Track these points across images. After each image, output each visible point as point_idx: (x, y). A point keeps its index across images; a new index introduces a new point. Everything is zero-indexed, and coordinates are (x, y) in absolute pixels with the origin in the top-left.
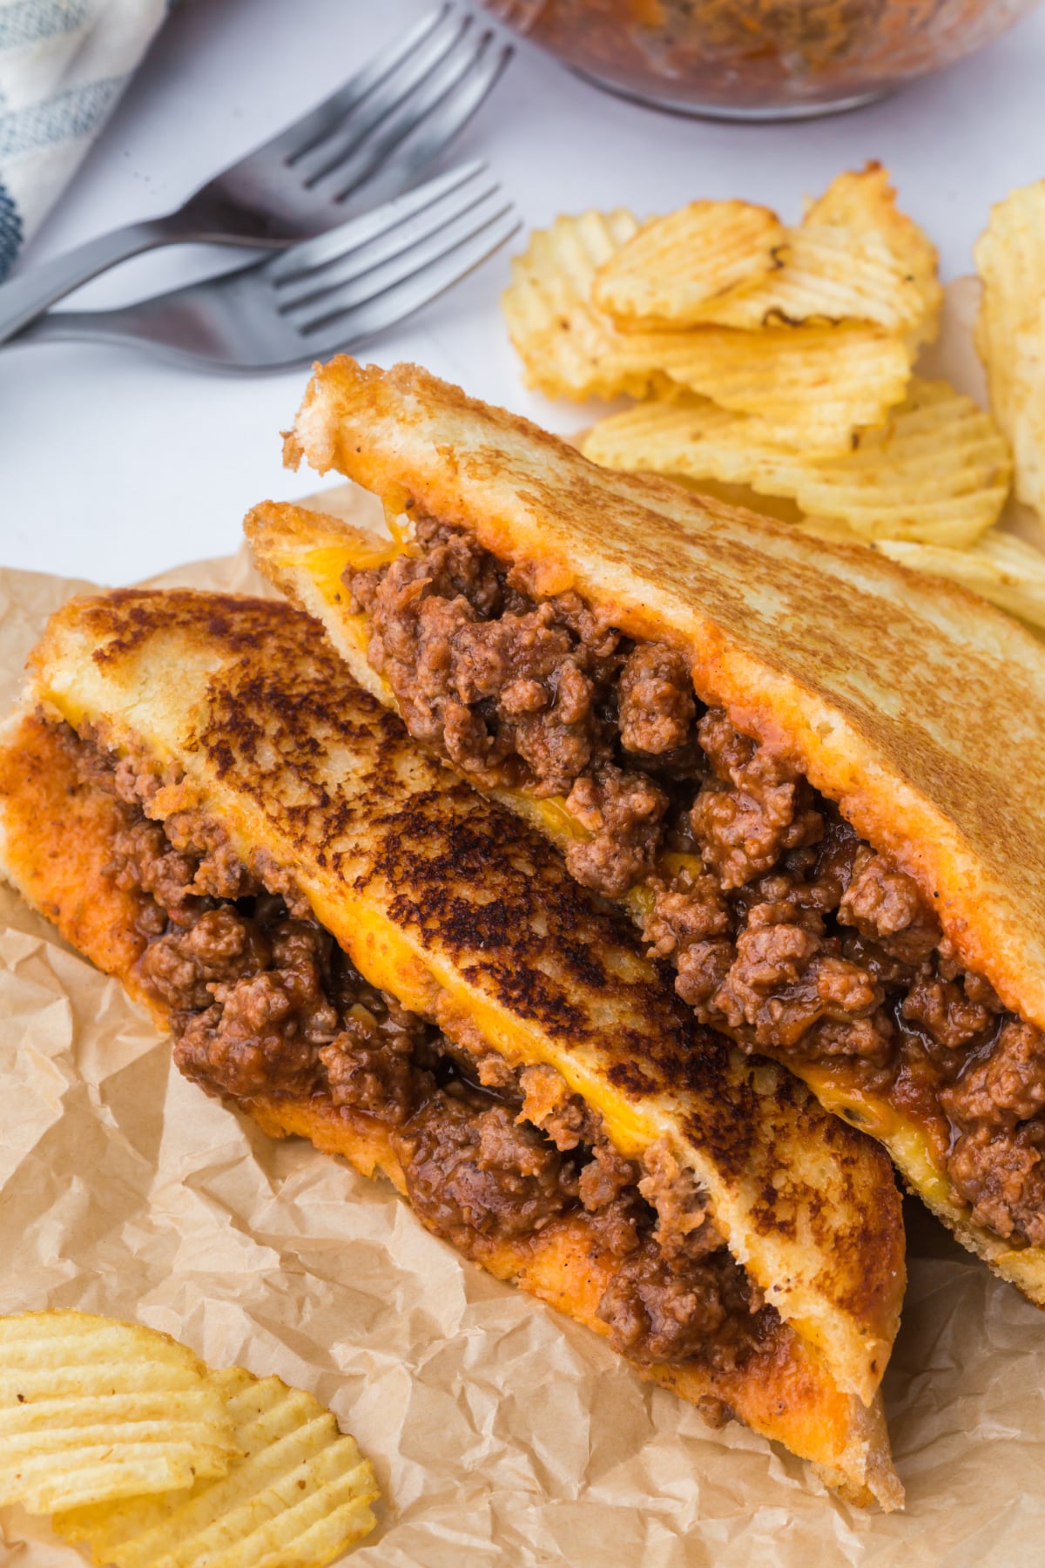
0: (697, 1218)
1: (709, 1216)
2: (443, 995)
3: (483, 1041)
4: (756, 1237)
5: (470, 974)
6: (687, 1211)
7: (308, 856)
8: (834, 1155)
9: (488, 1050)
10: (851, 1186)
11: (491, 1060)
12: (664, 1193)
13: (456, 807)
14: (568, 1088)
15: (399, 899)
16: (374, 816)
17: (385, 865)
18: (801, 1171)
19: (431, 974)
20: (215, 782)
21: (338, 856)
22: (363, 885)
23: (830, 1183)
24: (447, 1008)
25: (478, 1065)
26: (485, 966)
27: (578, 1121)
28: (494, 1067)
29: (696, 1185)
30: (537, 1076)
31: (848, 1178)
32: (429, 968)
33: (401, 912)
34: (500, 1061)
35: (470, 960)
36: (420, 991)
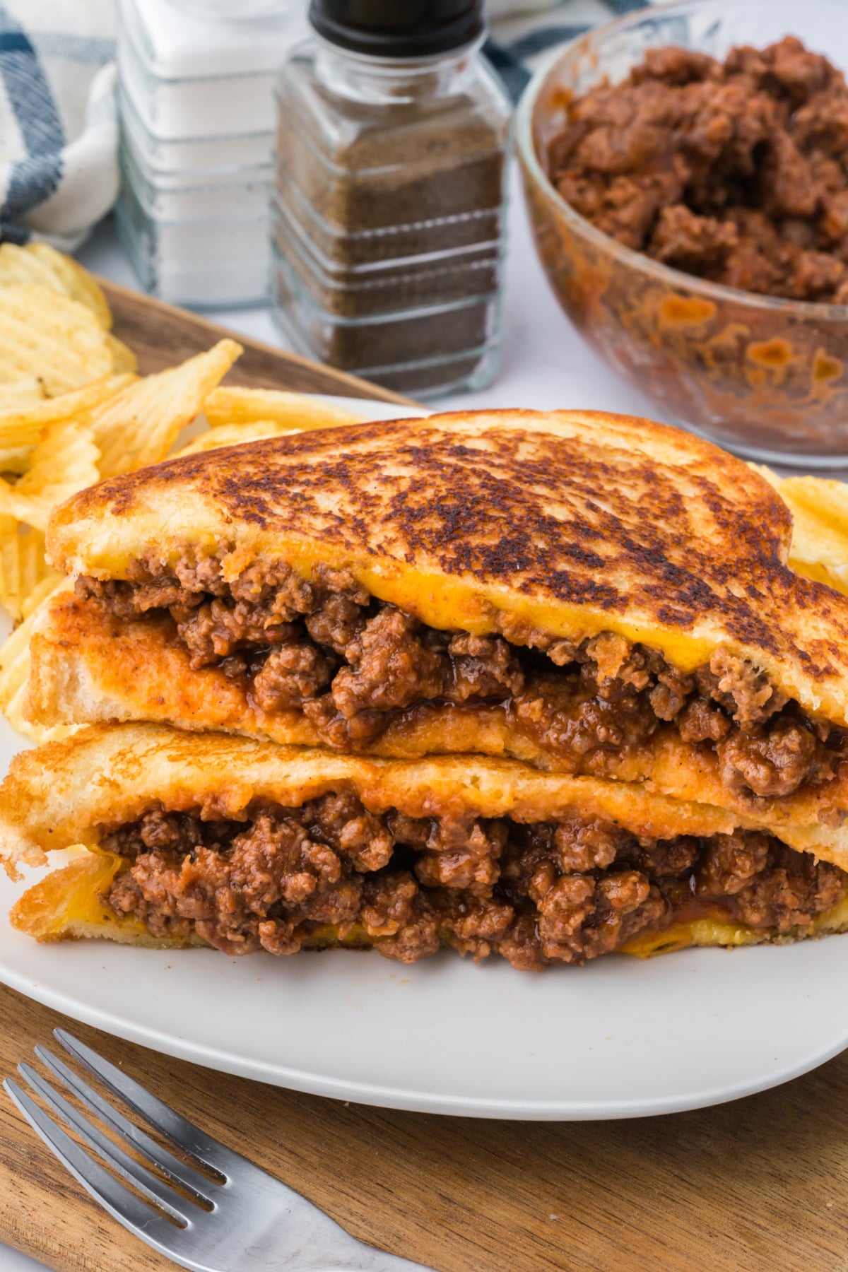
0: (767, 692)
1: (774, 687)
2: (502, 614)
3: (546, 635)
4: (817, 685)
5: (525, 589)
6: (758, 690)
7: (360, 553)
8: (814, 614)
9: (554, 639)
10: (841, 626)
11: (558, 647)
12: (740, 684)
13: (424, 495)
14: (629, 642)
15: (443, 559)
16: (380, 518)
17: (415, 543)
18: (805, 634)
19: (489, 602)
20: (263, 534)
21: (380, 547)
22: (412, 559)
23: (829, 632)
24: (509, 623)
25: (548, 654)
26: (533, 581)
27: (642, 662)
28: (564, 650)
29: (756, 670)
30: (602, 643)
31: (835, 622)
32: (487, 598)
33: (452, 567)
34: (567, 643)
35: (518, 581)
36: (485, 618)
